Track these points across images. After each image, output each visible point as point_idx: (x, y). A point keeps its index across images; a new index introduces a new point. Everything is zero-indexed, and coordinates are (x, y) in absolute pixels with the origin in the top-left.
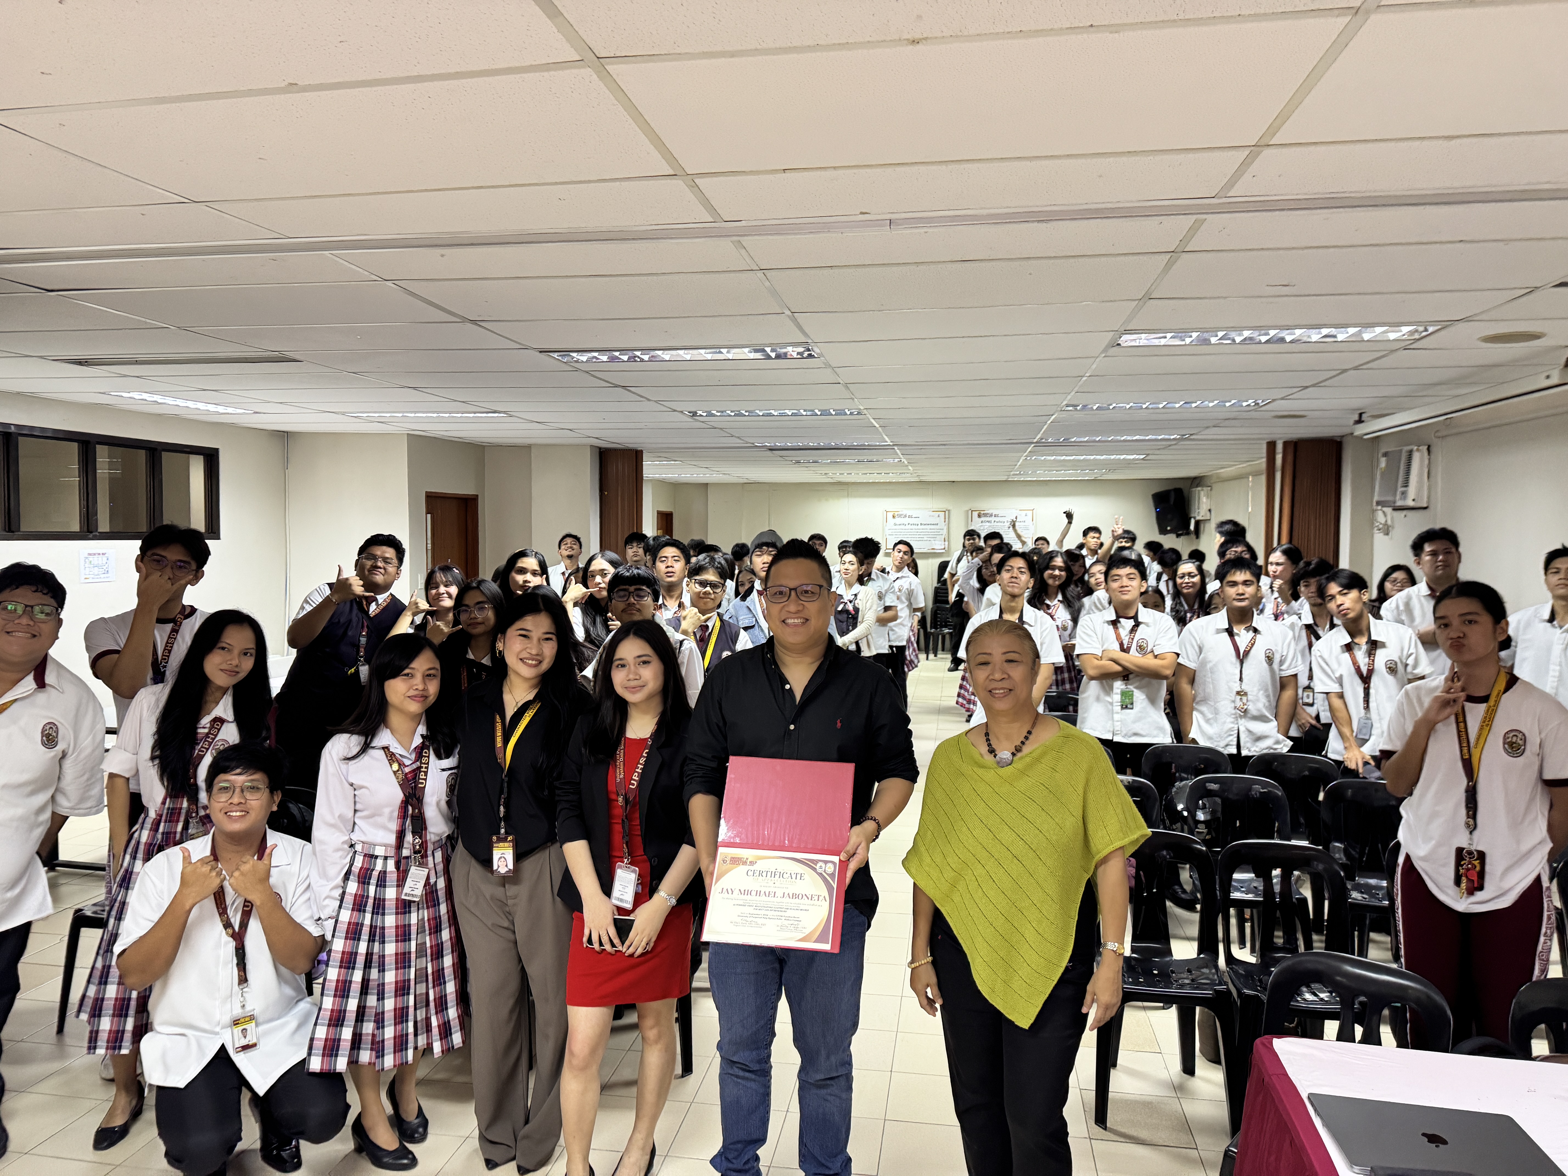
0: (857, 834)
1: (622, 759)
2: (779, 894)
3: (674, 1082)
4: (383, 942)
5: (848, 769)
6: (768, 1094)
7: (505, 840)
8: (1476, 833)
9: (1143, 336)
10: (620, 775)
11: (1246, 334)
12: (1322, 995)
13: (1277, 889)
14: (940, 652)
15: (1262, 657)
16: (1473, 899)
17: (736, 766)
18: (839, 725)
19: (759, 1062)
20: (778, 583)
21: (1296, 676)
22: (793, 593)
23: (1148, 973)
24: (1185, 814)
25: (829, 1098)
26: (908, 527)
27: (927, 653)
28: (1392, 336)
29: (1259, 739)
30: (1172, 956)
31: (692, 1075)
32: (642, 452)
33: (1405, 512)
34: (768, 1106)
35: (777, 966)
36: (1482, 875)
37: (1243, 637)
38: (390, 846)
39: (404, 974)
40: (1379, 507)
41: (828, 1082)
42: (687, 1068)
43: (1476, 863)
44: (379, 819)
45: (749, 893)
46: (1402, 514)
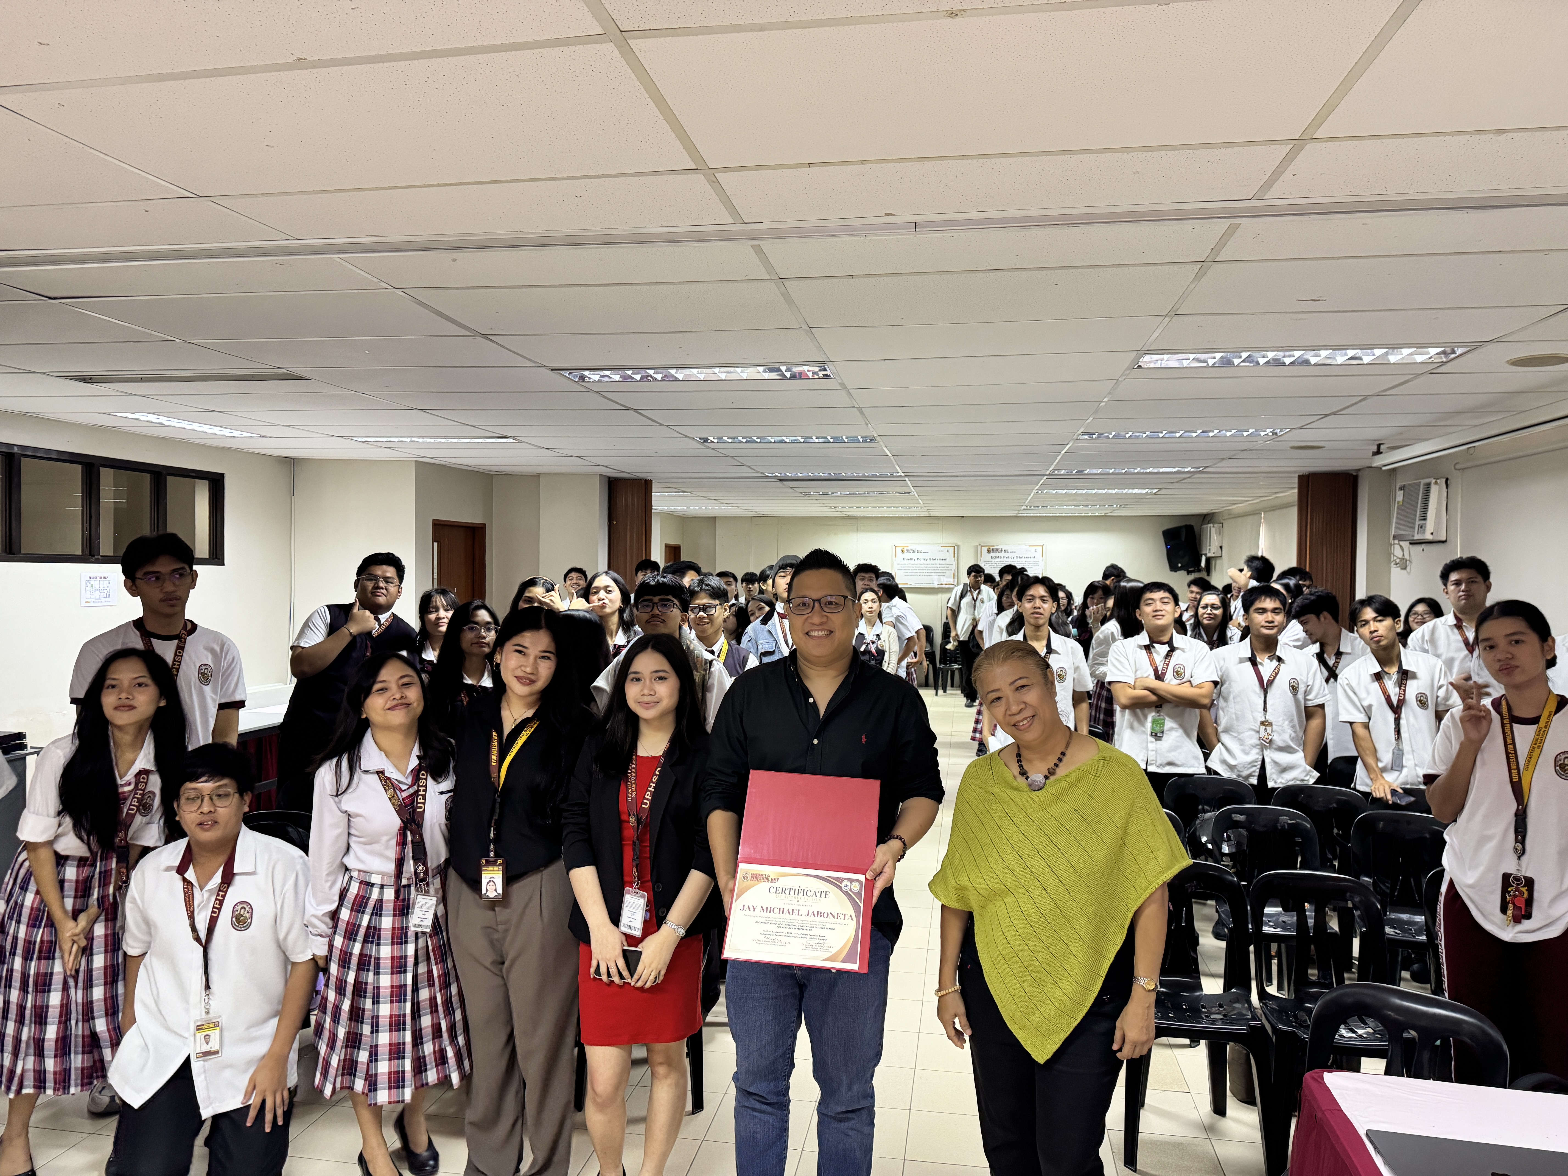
0: (883, 852)
1: (633, 778)
2: (803, 911)
3: (686, 1119)
4: (377, 973)
5: (874, 787)
6: (786, 1130)
7: (494, 863)
8: (1524, 859)
9: (1166, 357)
10: (632, 795)
11: (1271, 355)
12: (1360, 1032)
13: (1311, 922)
14: (949, 688)
15: (1287, 688)
16: (1519, 927)
17: (758, 780)
18: (864, 740)
19: (777, 1094)
20: (801, 594)
21: (1322, 706)
22: (817, 604)
23: (1177, 1008)
24: (1210, 846)
25: (851, 1133)
26: (917, 562)
27: (936, 689)
28: (1419, 359)
29: (1284, 770)
30: (1202, 990)
31: (703, 1112)
32: (651, 481)
33: (1423, 546)
34: (786, 1142)
35: (797, 991)
36: (1529, 902)
37: (1267, 667)
38: (388, 875)
39: (400, 1009)
40: (1396, 542)
41: (850, 1115)
42: (698, 1105)
43: (1524, 889)
44: (376, 847)
45: (772, 910)
46: (1419, 548)
